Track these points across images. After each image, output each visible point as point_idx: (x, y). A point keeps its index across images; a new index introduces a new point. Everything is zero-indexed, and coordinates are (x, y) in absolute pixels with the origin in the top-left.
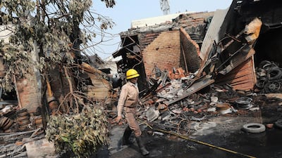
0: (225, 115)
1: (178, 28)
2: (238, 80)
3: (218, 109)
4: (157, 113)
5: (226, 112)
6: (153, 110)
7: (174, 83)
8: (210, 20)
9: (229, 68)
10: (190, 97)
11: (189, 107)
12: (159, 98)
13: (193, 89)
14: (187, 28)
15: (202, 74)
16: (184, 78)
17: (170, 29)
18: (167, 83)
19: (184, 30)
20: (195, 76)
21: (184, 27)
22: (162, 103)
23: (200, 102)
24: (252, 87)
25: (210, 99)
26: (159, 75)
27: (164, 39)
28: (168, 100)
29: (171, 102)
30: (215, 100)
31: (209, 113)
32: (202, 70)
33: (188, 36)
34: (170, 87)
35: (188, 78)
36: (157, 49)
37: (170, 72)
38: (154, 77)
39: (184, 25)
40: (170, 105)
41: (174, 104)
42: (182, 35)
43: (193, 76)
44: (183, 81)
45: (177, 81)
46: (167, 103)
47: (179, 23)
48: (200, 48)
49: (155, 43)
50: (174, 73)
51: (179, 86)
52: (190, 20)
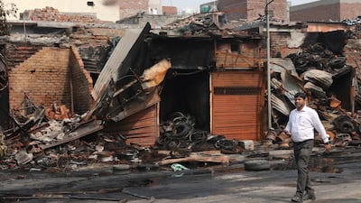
0: (106, 162)
1: (68, 46)
2: (137, 132)
3: (100, 156)
4: (30, 156)
5: (106, 160)
6: (24, 153)
7: (53, 124)
8: (116, 43)
9: (122, 115)
10: (72, 143)
11: (69, 153)
12: (33, 140)
13: (76, 135)
14: (82, 47)
15: (91, 118)
16: (67, 120)
17: (57, 45)
18: (44, 123)
19: (76, 51)
20: (82, 120)
21: (77, 45)
22: (36, 146)
23: (83, 149)
24: (153, 143)
25: (95, 148)
26: (31, 110)
27: (46, 58)
28: (44, 144)
29: (48, 145)
30: (100, 149)
31: (90, 160)
32: (92, 112)
33: (81, 63)
34: (47, 129)
35: (72, 120)
36: (32, 72)
37: (49, 110)
38: (23, 113)
39: (78, 42)
40: (47, 149)
41: (52, 148)
42: (72, 57)
43: (78, 119)
44: (65, 124)
45: (57, 123)
46: (43, 147)
47: (71, 38)
48: (94, 84)
49: (30, 63)
50: (54, 111)
51: (60, 129)
52: (88, 35)
